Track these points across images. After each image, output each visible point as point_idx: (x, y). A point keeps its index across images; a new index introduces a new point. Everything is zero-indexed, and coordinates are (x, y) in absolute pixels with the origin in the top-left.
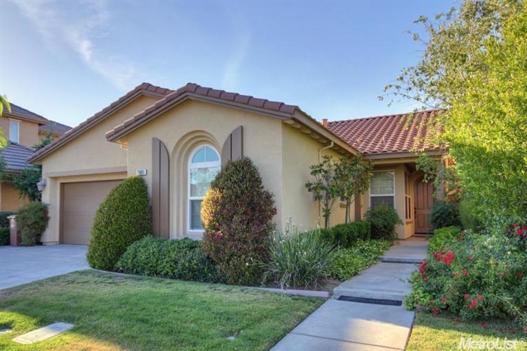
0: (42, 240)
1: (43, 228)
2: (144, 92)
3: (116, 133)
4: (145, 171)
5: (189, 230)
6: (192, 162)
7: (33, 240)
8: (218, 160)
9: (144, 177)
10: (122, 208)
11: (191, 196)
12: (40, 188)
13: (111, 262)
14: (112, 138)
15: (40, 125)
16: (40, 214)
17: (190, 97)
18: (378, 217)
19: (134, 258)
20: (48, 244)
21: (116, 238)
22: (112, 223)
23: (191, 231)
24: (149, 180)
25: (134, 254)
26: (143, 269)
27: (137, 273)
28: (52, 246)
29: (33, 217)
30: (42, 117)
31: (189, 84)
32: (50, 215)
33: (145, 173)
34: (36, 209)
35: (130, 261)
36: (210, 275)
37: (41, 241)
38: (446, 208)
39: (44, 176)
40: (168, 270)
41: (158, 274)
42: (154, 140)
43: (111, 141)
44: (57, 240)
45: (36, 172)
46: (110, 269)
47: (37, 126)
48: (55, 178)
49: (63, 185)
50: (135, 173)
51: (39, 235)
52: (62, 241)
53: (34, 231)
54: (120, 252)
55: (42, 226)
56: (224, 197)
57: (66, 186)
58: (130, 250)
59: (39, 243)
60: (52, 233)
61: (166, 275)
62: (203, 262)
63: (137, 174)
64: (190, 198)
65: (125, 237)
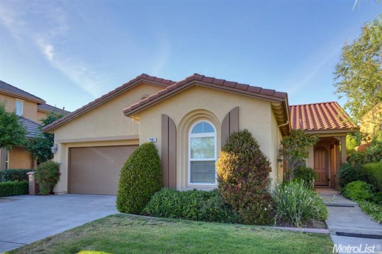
0: (55, 190)
1: (56, 182)
2: (143, 81)
3: (132, 110)
4: (155, 139)
5: (189, 184)
6: (192, 133)
7: (49, 190)
8: (214, 131)
9: (155, 144)
10: (145, 166)
11: (191, 158)
12: (53, 151)
13: (139, 207)
14: (129, 113)
15: (38, 104)
16: (55, 171)
17: (196, 84)
18: (303, 174)
19: (160, 205)
20: (59, 194)
21: (143, 189)
22: (138, 177)
23: (191, 184)
24: (159, 145)
25: (160, 201)
26: (170, 213)
27: (163, 216)
28: (61, 196)
29: (49, 173)
30: (40, 99)
31: (196, 74)
32: (61, 171)
33: (155, 141)
34: (52, 167)
35: (157, 207)
36: (229, 217)
37: (54, 192)
38: (352, 168)
39: (55, 142)
40: (193, 214)
41: (182, 217)
42: (163, 116)
43: (127, 116)
44: (66, 190)
45: (43, 139)
46: (138, 213)
47: (36, 105)
48: (65, 144)
49: (70, 149)
50: (147, 140)
51: (52, 187)
52: (70, 191)
53: (49, 184)
54: (146, 200)
55: (55, 180)
56: (239, 159)
57: (72, 149)
58: (155, 198)
59: (52, 193)
60: (62, 185)
61: (190, 218)
62: (222, 207)
63: (148, 141)
64: (190, 159)
65: (149, 189)
